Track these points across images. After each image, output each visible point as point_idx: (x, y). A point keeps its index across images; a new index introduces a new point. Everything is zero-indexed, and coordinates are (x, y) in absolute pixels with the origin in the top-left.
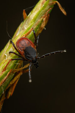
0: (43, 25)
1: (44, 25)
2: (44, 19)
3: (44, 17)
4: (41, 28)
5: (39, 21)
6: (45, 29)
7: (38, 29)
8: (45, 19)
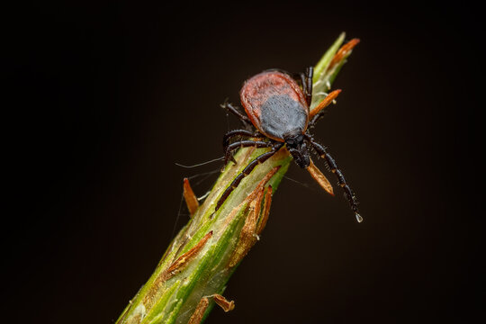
0: (250, 225)
1: (254, 225)
2: (253, 204)
3: (252, 199)
4: (245, 235)
5: (236, 212)
6: (258, 238)
7: (233, 241)
8: (258, 205)
